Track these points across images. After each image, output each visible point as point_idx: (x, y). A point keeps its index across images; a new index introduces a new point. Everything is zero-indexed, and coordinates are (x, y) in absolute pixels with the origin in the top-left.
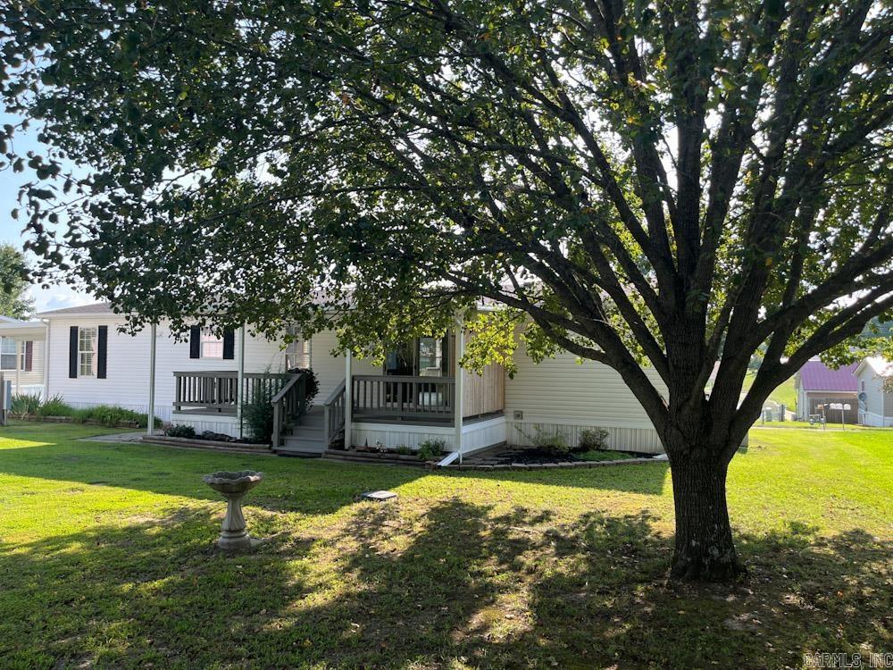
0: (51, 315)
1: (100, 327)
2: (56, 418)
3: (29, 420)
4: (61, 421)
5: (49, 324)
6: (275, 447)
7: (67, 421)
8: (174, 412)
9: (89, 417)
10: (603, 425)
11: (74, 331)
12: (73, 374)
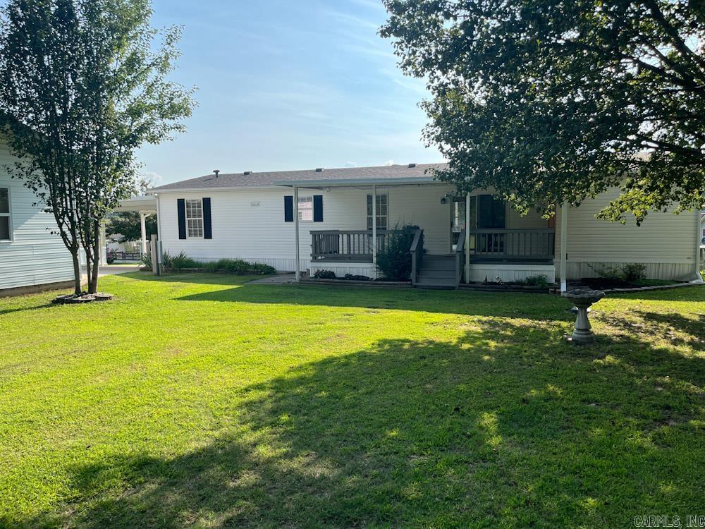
0: (160, 191)
1: (203, 199)
2: (190, 269)
3: (166, 271)
4: (195, 271)
5: (158, 197)
6: (414, 283)
7: (200, 271)
8: (312, 261)
9: (219, 268)
10: (639, 261)
11: (181, 203)
12: (182, 236)
